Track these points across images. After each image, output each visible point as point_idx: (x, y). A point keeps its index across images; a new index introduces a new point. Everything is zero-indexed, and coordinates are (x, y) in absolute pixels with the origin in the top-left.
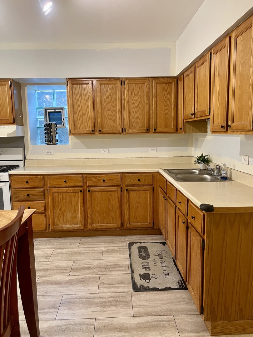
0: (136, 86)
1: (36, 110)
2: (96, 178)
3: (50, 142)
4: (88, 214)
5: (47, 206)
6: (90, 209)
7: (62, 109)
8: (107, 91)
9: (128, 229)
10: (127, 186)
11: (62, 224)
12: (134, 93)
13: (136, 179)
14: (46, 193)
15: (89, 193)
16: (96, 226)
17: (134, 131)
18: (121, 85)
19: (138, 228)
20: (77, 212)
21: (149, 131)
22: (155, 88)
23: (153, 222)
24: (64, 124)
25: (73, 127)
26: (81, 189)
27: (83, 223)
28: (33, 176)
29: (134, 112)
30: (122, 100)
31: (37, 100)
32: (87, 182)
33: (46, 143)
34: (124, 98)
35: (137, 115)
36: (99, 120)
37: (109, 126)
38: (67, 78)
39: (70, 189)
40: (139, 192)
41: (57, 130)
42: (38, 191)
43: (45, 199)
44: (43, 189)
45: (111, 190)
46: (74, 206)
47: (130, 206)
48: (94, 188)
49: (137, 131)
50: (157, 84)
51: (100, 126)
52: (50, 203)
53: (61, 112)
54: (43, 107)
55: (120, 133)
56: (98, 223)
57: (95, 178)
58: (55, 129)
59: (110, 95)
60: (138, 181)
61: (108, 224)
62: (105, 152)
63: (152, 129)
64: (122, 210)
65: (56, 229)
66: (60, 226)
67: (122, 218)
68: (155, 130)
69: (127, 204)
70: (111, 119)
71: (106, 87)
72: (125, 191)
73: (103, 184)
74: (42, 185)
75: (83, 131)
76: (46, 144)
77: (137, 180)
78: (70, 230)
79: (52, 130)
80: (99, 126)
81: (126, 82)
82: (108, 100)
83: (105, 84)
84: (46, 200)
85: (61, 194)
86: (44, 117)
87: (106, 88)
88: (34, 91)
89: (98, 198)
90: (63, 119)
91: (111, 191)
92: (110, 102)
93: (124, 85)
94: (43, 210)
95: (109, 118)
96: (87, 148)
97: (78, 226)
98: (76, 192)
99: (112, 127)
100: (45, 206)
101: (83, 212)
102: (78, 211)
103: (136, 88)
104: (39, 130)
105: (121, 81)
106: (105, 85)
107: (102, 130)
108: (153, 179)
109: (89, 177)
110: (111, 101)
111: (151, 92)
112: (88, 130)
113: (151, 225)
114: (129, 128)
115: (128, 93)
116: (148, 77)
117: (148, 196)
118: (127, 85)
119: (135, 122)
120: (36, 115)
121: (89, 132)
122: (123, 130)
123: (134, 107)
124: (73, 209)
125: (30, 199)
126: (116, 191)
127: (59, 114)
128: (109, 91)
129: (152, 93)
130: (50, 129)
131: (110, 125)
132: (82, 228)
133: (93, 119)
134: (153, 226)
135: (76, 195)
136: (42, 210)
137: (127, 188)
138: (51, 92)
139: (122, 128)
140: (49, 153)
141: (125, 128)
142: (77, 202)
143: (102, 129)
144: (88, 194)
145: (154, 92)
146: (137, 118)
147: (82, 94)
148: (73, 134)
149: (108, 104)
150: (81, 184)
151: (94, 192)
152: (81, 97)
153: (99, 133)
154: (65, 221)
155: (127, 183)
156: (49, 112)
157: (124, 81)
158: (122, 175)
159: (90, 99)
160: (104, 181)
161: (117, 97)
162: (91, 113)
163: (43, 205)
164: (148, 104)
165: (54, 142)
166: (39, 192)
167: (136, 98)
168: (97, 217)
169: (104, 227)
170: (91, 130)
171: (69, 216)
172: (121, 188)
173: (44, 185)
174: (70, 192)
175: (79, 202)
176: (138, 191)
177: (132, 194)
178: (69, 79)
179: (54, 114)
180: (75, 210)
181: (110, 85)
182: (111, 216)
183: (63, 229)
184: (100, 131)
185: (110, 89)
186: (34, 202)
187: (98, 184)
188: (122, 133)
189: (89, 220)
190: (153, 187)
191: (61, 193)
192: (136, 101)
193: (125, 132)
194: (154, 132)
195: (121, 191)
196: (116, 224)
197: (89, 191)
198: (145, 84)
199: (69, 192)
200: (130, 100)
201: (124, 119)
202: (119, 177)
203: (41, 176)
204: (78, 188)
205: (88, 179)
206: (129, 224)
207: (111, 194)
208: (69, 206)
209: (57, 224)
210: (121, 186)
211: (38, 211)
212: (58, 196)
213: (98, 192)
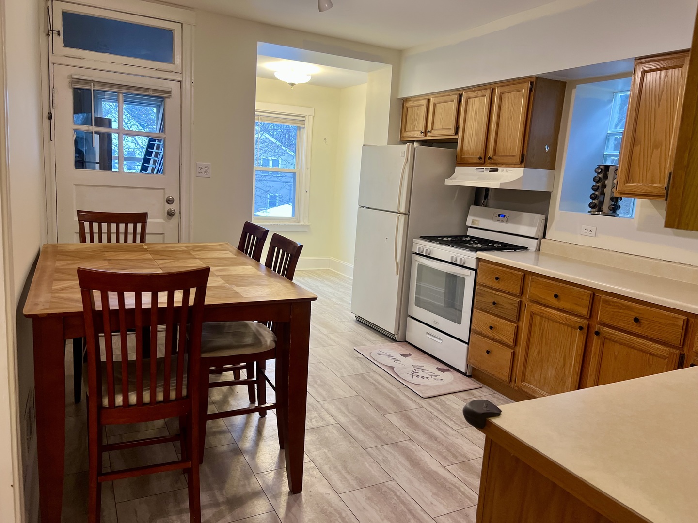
2: (620, 308)
5: (518, 335)
10: (697, 354)
11: (537, 384)
14: (523, 309)
15: (598, 339)
20: (567, 372)
25: (623, 179)
26: (584, 322)
28: (508, 270)
32: (599, 312)
38: (635, 59)
39: (563, 314)
42: (509, 301)
43: (518, 320)
44: (518, 300)
45: (651, 350)
46: (565, 357)
48: (610, 331)
52: (523, 332)
57: (618, 306)
65: (526, 390)
66: (532, 386)
73: (634, 328)
74: (518, 292)
84: (519, 323)
85: (545, 321)
89: (616, 358)
91: (652, 354)
94: (511, 340)
98: (572, 327)
100: (516, 335)
101: (576, 377)
102: (569, 372)
109: (605, 302)
112: (659, 185)
124: (562, 360)
125: (496, 311)
126: (665, 358)
135: (572, 332)
136: (509, 340)
140: (588, 233)
142: (571, 348)
144: (595, 342)
150: (585, 312)
151: (610, 340)
152: (660, 100)
154: (543, 380)
155: (697, 346)
160: (637, 320)
163: (512, 331)
166: (512, 304)
171: (551, 373)
172: (683, 356)
173: (521, 292)
174: (562, 323)
175: (575, 351)
180: (564, 365)
186: (502, 321)
187: (621, 325)
191: (545, 318)
197: (598, 334)
199: (560, 323)
202: (681, 323)
203: (520, 273)
204: (578, 319)
205: (602, 304)
207: (651, 363)
208: (556, 352)
209: (528, 380)
210: (683, 351)
211: (504, 339)
212: (541, 323)
213: (621, 344)
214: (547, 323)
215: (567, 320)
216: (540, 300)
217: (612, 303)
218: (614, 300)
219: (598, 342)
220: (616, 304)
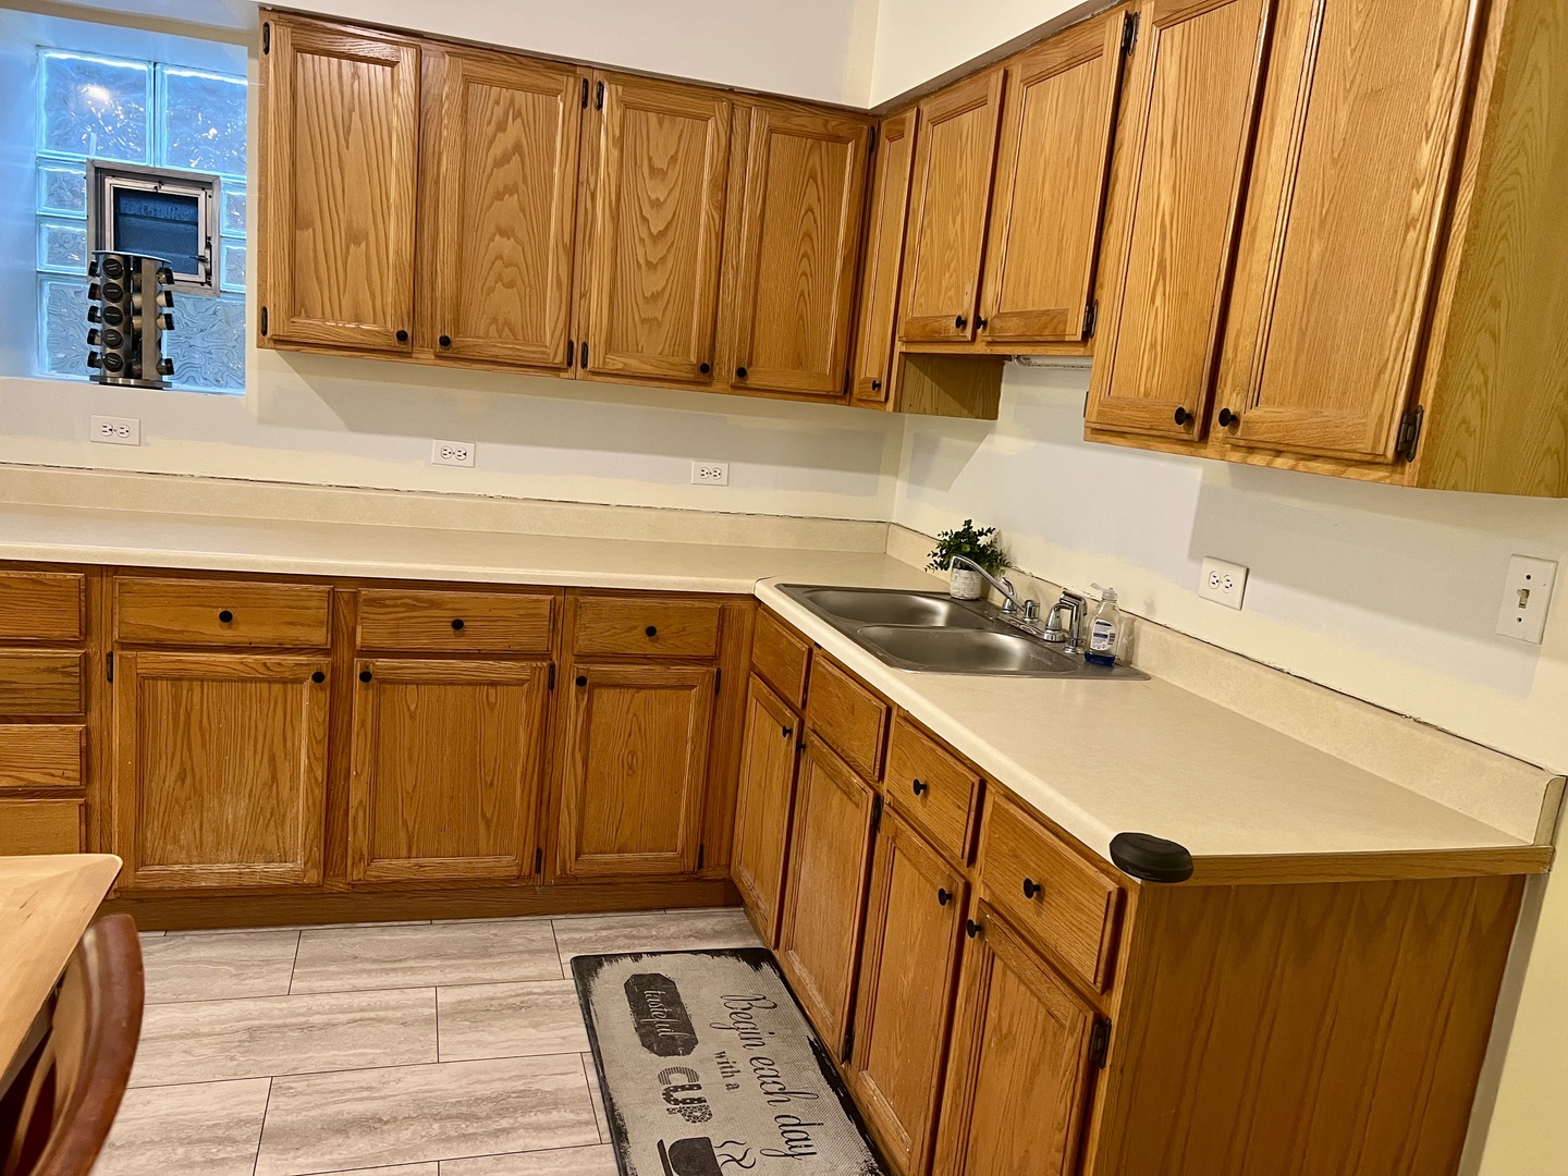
0: (660, 124)
1: (37, 165)
2: (414, 608)
3: (121, 372)
4: (354, 802)
5: (96, 752)
6: (365, 778)
7: (206, 184)
8: (502, 127)
9: (568, 881)
10: (583, 658)
11: (189, 855)
12: (650, 159)
13: (635, 627)
14: (97, 675)
15: (367, 689)
16: (393, 867)
17: (634, 364)
18: (584, 105)
19: (624, 875)
20: (285, 793)
21: (711, 376)
22: (762, 151)
23: (702, 847)
24: (208, 274)
25: (284, 303)
26: (322, 661)
27: (317, 854)
28: (13, 574)
29: (642, 261)
30: (583, 190)
31: (48, 110)
32: (359, 629)
33: (96, 372)
34: (592, 180)
35: (653, 283)
36: (445, 280)
37: (495, 320)
38: (263, 8)
39: (250, 658)
40: (643, 693)
41: (170, 303)
43: (87, 709)
44: (76, 653)
45: (495, 677)
46: (272, 759)
47: (592, 764)
48: (395, 662)
49: (647, 369)
50: (771, 131)
51: (448, 317)
52: (119, 736)
53: (194, 201)
54: (83, 157)
55: (556, 370)
56: (404, 852)
57: (405, 605)
58: (162, 299)
59: (517, 148)
60: (647, 638)
61: (460, 860)
62: (453, 460)
63: (725, 369)
64: (547, 783)
65: (150, 886)
66: (177, 867)
67: (543, 823)
68: (742, 373)
69: (578, 756)
70: (511, 285)
71: (497, 102)
72: (573, 685)
73: (453, 642)
74: (73, 631)
75: (346, 329)
76: (93, 378)
77: (641, 630)
78: (241, 888)
79: (137, 300)
80: (443, 317)
81: (610, 94)
82: (502, 176)
83: (491, 83)
84: (94, 716)
85: (190, 689)
86: (83, 214)
87: (499, 111)
88: (31, 52)
89: (412, 717)
90: (208, 246)
91: (493, 684)
92: (511, 190)
93: (600, 107)
94: (67, 774)
95: (499, 278)
96: (355, 427)
97: (291, 866)
98: (284, 682)
99: (512, 330)
100: (86, 753)
101: (319, 793)
102: (293, 788)
103: (661, 138)
104: (46, 288)
105: (586, 82)
106: (495, 90)
107: (456, 341)
108: (720, 629)
109: (371, 602)
110: (522, 187)
111: (736, 169)
112: (378, 325)
113: (690, 863)
114: (610, 347)
115: (616, 153)
116: (731, 90)
117: (691, 716)
118: (618, 113)
119: (644, 321)
120: (32, 195)
121: (379, 342)
122: (574, 356)
123: (645, 234)
124: (265, 773)
126: (521, 683)
127: (184, 212)
128: (514, 129)
129: (743, 179)
130: (125, 296)
131: (500, 322)
132: (313, 877)
133: (408, 273)
134: (700, 866)
135: (285, 693)
136: (62, 776)
137: (582, 673)
138: (141, 75)
139: (571, 344)
140: (115, 437)
141: (585, 346)
142: (289, 735)
143: (457, 333)
144: (359, 696)
145: (755, 176)
146: (655, 297)
147: (356, 115)
148: (280, 342)
149: (499, 196)
150: (318, 636)
151: (393, 682)
152: (348, 132)
153: (438, 357)
154: (209, 838)
155: (583, 644)
156: (118, 192)
157: (601, 85)
158: (560, 598)
159: (399, 153)
160: (458, 625)
161: (556, 170)
162: (396, 234)
163: (75, 748)
164: (717, 234)
165: (148, 369)
166: (54, 670)
167: (657, 191)
168: (405, 822)
169: (439, 876)
170: (392, 328)
171: (235, 811)
172: (552, 667)
173: (86, 629)
174: (251, 680)
175: (304, 733)
176: (639, 688)
177: (606, 700)
178: (275, 16)
179: (151, 205)
180: (274, 779)
181: (519, 96)
182: (483, 815)
183: (195, 885)
184: (445, 342)
185: (517, 115)
186: (15, 727)
187: (422, 643)
188: (565, 370)
189: (358, 839)
190: (719, 672)
191: (191, 679)
192: (656, 204)
193: (584, 365)
194: (734, 387)
195: (551, 686)
196: (506, 859)
197: (366, 677)
198: (711, 123)
199: (244, 680)
200: (624, 191)
201: (583, 296)
202: (546, 611)
203: (70, 576)
204: (303, 659)
205: (362, 608)
206: (578, 855)
207: (494, 701)
208: (242, 754)
209: (157, 858)
210: (551, 659)
211: (38, 778)
212: (176, 698)
213: (418, 683)
214: (197, 690)
215: (268, 669)
216: (162, 636)
217: (388, 602)
218: (392, 594)
219: (367, 696)
220: (399, 602)
